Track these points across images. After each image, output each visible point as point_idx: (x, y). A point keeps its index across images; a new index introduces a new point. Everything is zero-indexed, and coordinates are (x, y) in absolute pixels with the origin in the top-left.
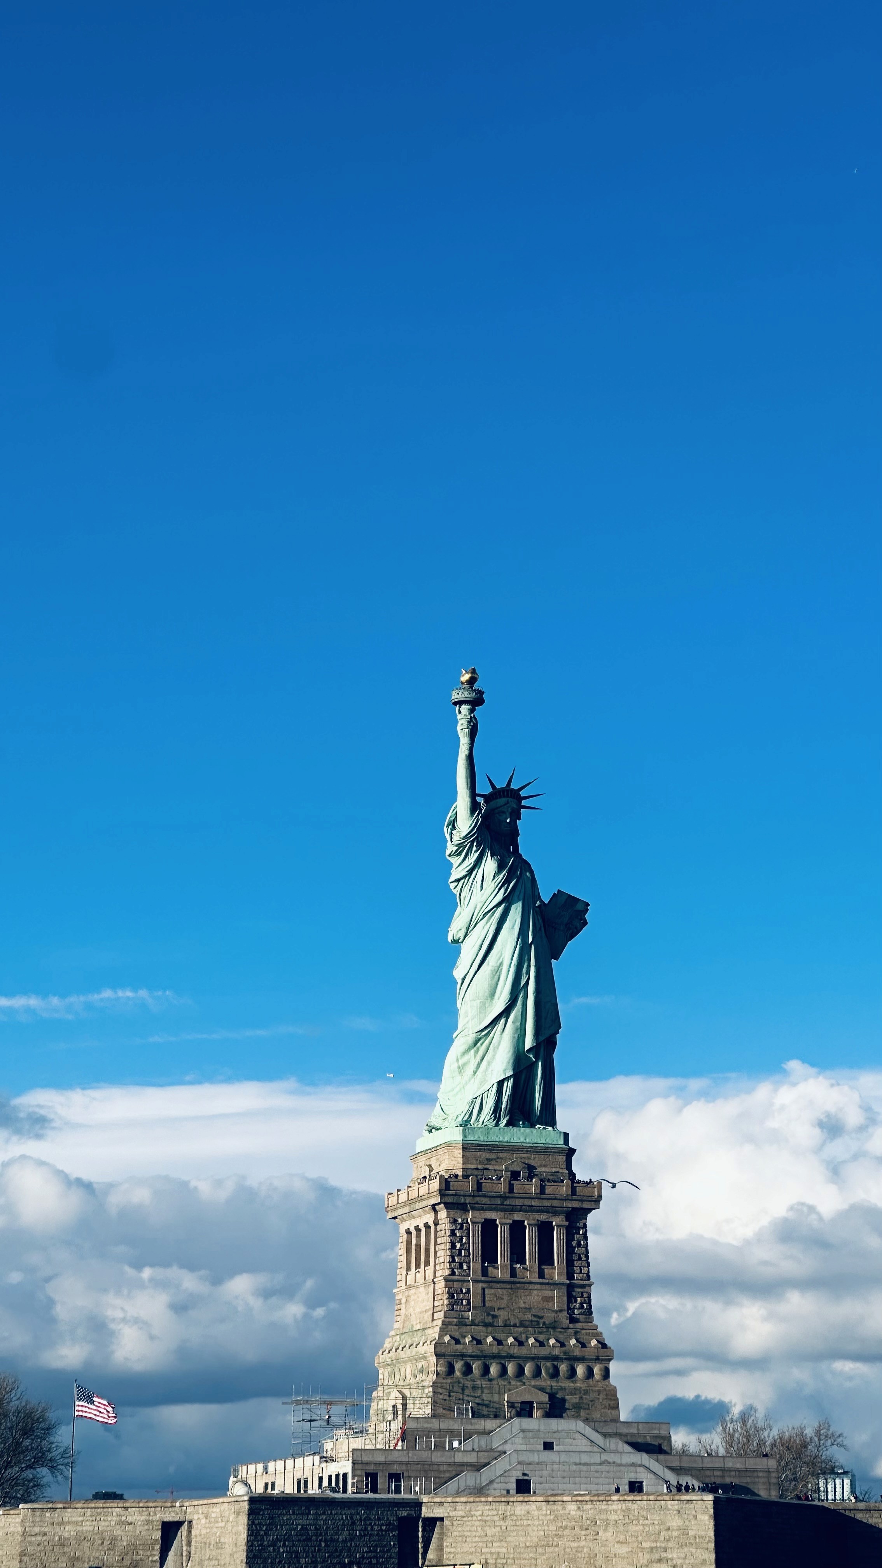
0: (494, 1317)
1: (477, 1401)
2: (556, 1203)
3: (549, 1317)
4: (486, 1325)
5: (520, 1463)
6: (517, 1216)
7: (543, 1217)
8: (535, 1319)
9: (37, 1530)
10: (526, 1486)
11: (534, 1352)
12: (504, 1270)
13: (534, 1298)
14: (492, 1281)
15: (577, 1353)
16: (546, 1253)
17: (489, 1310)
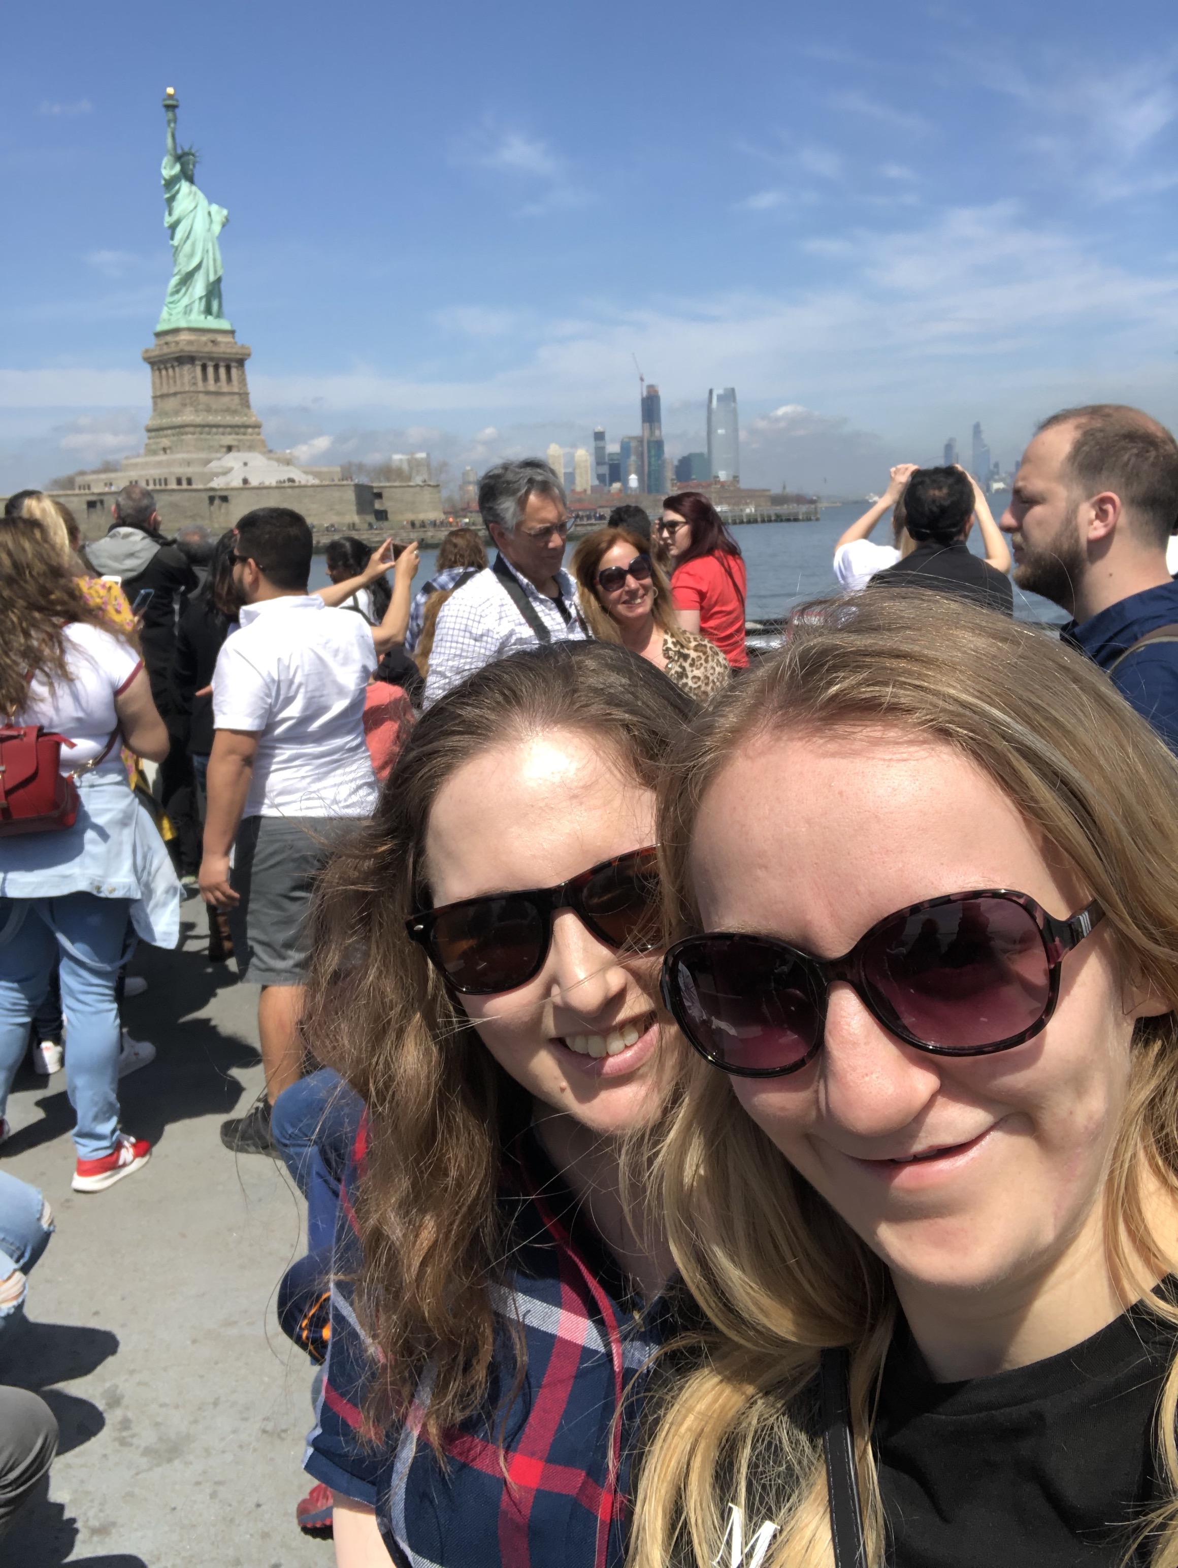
1: (208, 445)
2: (231, 356)
3: (233, 408)
4: (207, 412)
5: (245, 472)
7: (227, 363)
10: (245, 481)
11: (230, 423)
12: (211, 385)
13: (226, 400)
14: (208, 393)
15: (247, 423)
16: (229, 379)
17: (207, 405)
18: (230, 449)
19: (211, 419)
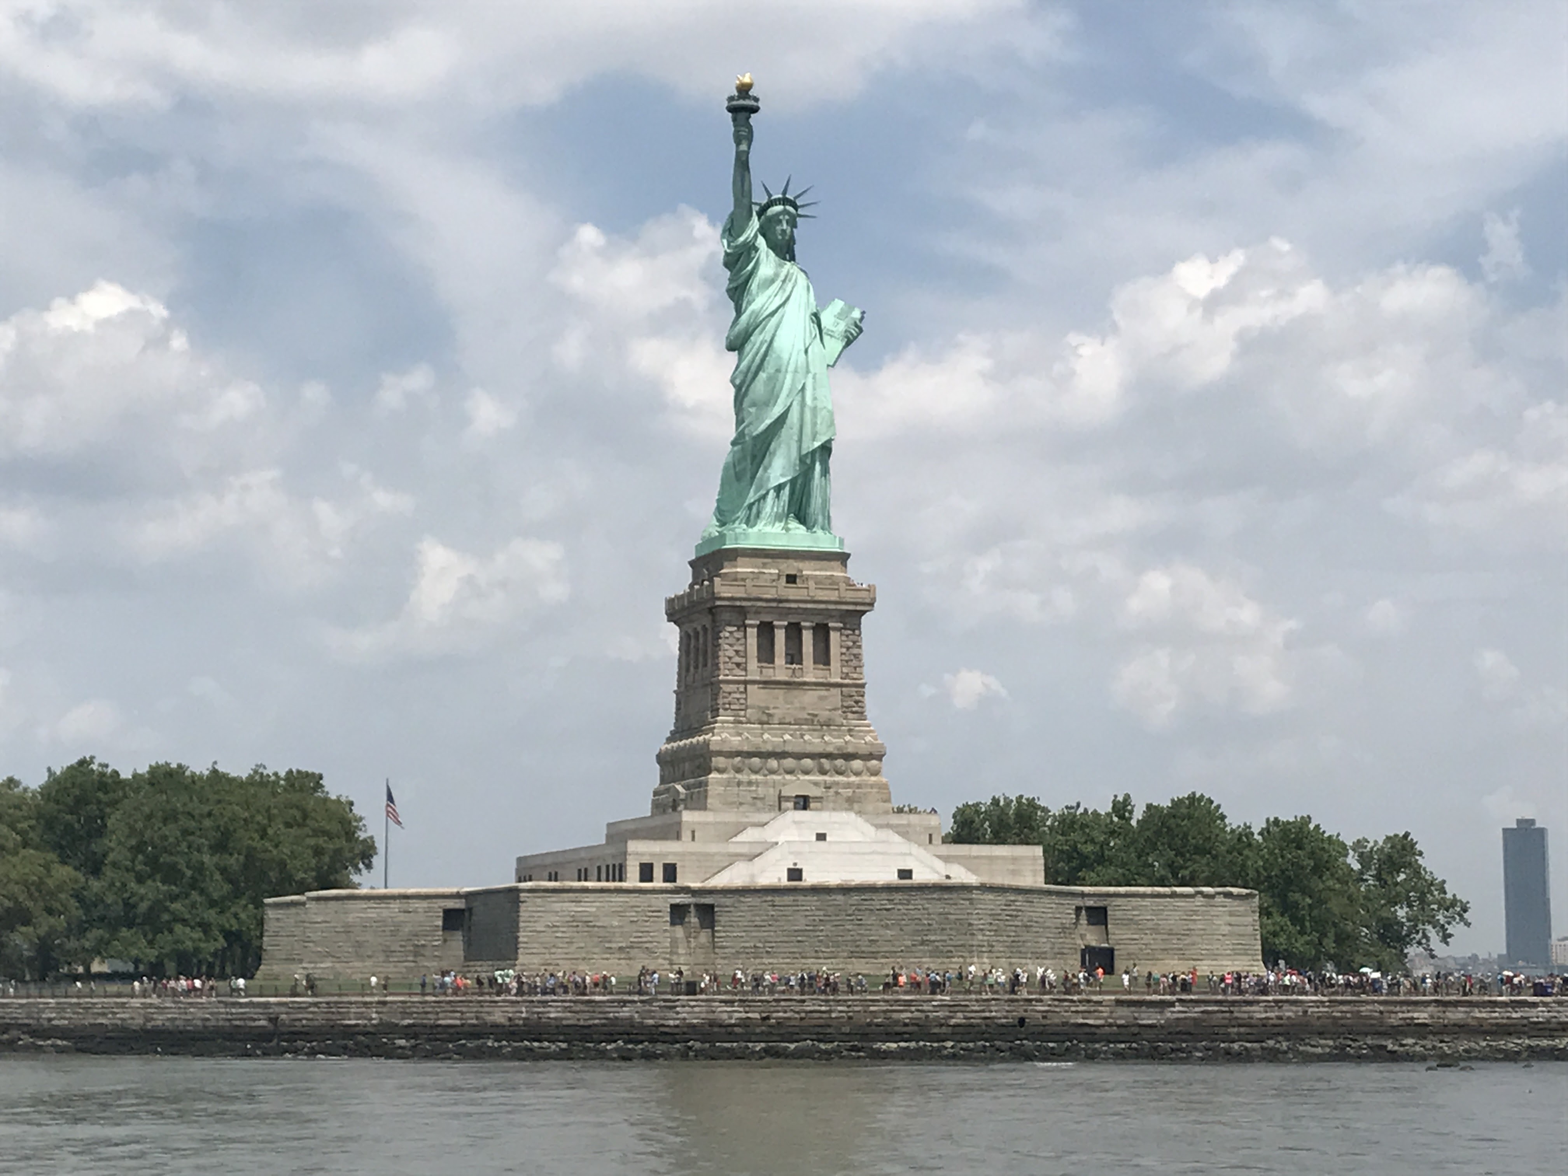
0: (769, 715)
1: (753, 795)
2: (830, 606)
3: (824, 715)
4: (761, 723)
5: (791, 853)
6: (794, 619)
7: (818, 619)
8: (809, 717)
10: (795, 874)
11: (809, 749)
12: (780, 670)
13: (809, 697)
14: (768, 685)
15: (850, 750)
16: (823, 657)
17: (764, 710)
18: (802, 803)
19: (770, 739)
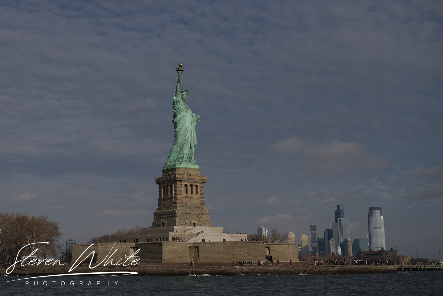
0: (187, 205)
1: (185, 222)
2: (199, 181)
3: (197, 205)
4: (186, 207)
5: (203, 235)
6: (191, 184)
7: (196, 184)
8: (195, 205)
9: (101, 249)
10: (204, 240)
11: (195, 213)
12: (189, 195)
13: (194, 201)
14: (186, 197)
15: (203, 213)
16: (196, 192)
17: (186, 204)
18: (195, 225)
19: (187, 210)
